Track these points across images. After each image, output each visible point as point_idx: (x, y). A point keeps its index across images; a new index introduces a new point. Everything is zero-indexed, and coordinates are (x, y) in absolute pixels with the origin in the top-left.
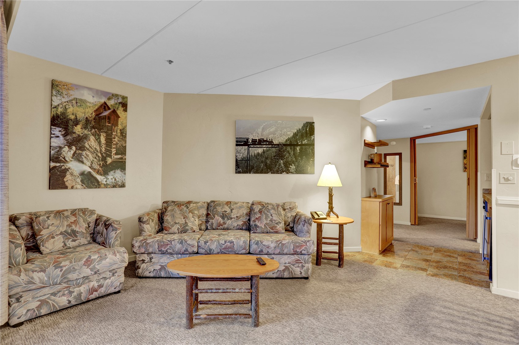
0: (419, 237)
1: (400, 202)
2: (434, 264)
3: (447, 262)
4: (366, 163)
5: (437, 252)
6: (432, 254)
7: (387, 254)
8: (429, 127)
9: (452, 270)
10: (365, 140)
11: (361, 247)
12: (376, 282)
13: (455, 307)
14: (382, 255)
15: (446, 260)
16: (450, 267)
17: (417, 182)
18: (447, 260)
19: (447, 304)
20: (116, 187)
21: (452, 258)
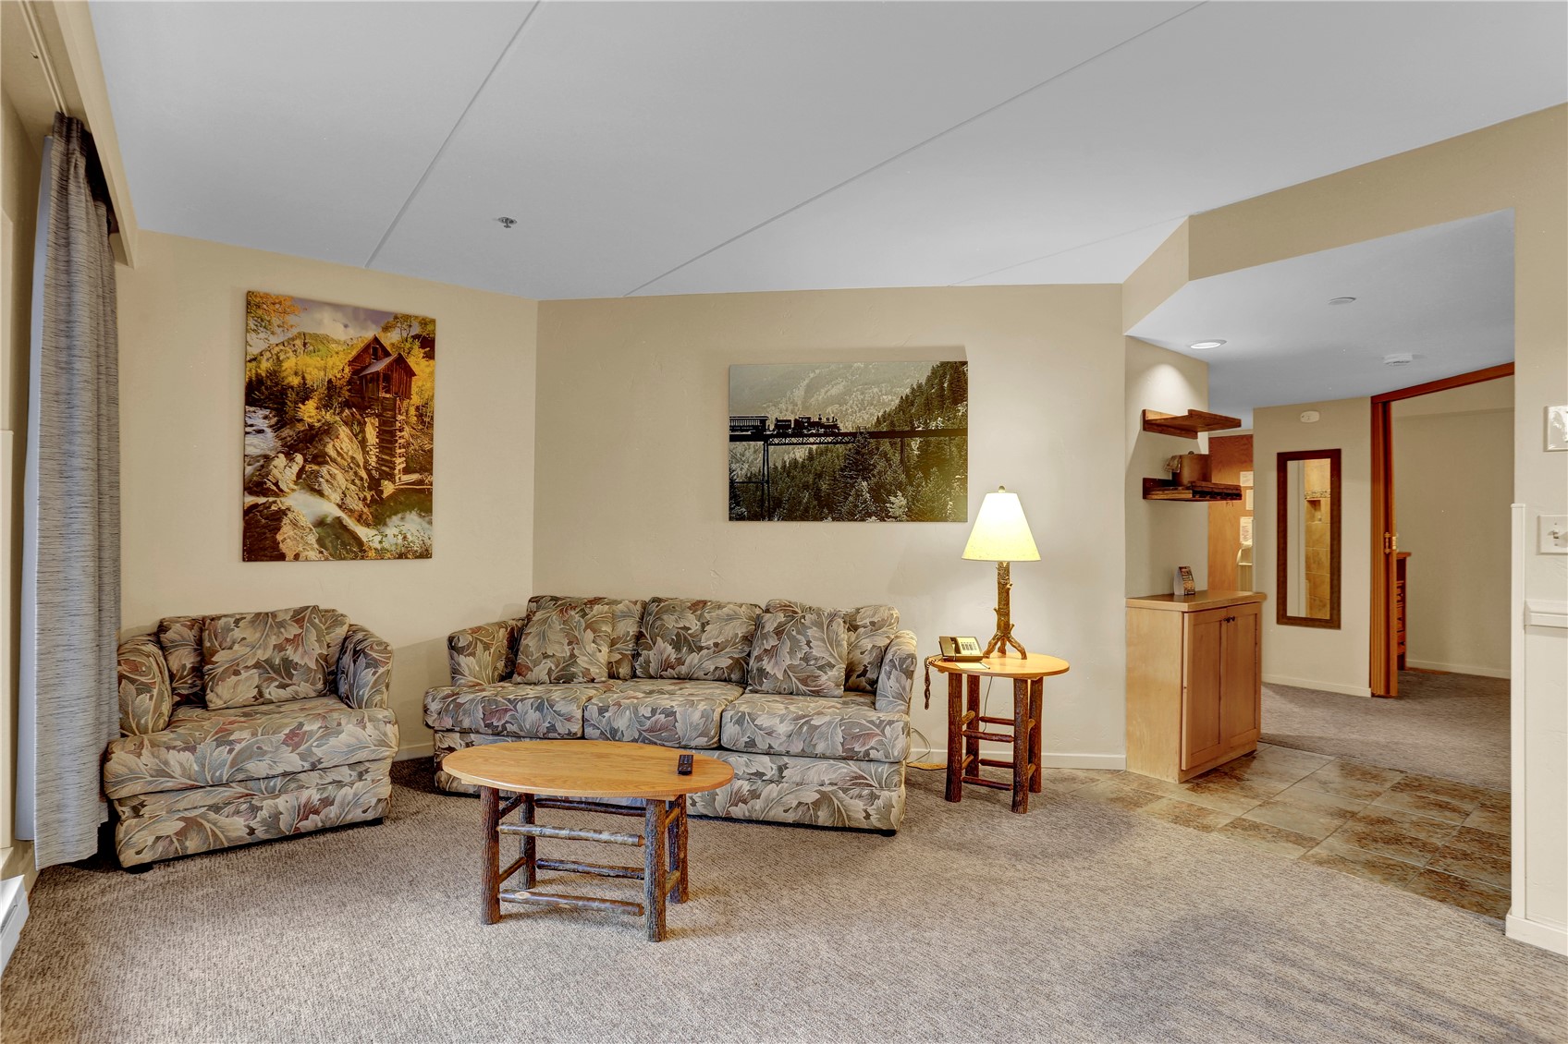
0: (1373, 738)
1: (1335, 617)
2: (1360, 827)
3: (1416, 824)
4: (1150, 487)
5: (1402, 791)
6: (1378, 794)
7: (1211, 785)
8: (1408, 359)
9: (1416, 851)
10: (1144, 412)
11: (1124, 756)
12: (1103, 862)
13: (1320, 964)
14: (1187, 786)
15: (1414, 819)
16: (1413, 842)
17: (1394, 548)
18: (1423, 818)
19: (1296, 951)
20: (407, 558)
21: (1447, 813)
